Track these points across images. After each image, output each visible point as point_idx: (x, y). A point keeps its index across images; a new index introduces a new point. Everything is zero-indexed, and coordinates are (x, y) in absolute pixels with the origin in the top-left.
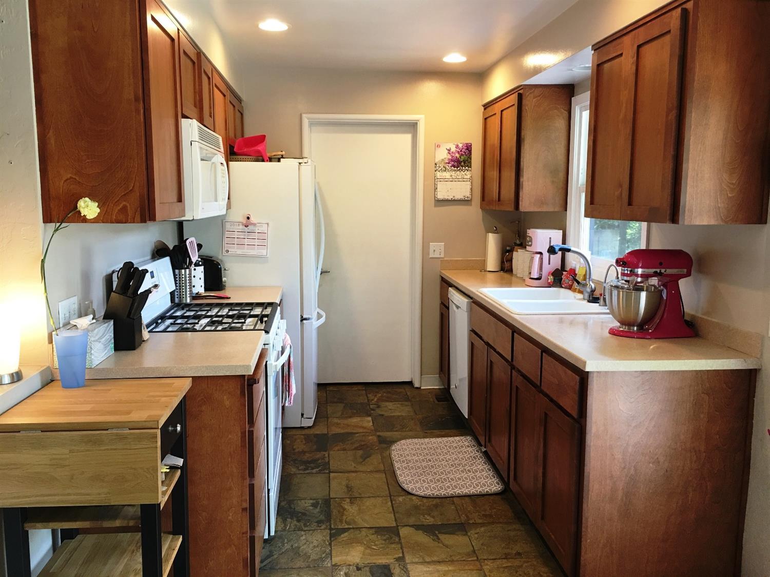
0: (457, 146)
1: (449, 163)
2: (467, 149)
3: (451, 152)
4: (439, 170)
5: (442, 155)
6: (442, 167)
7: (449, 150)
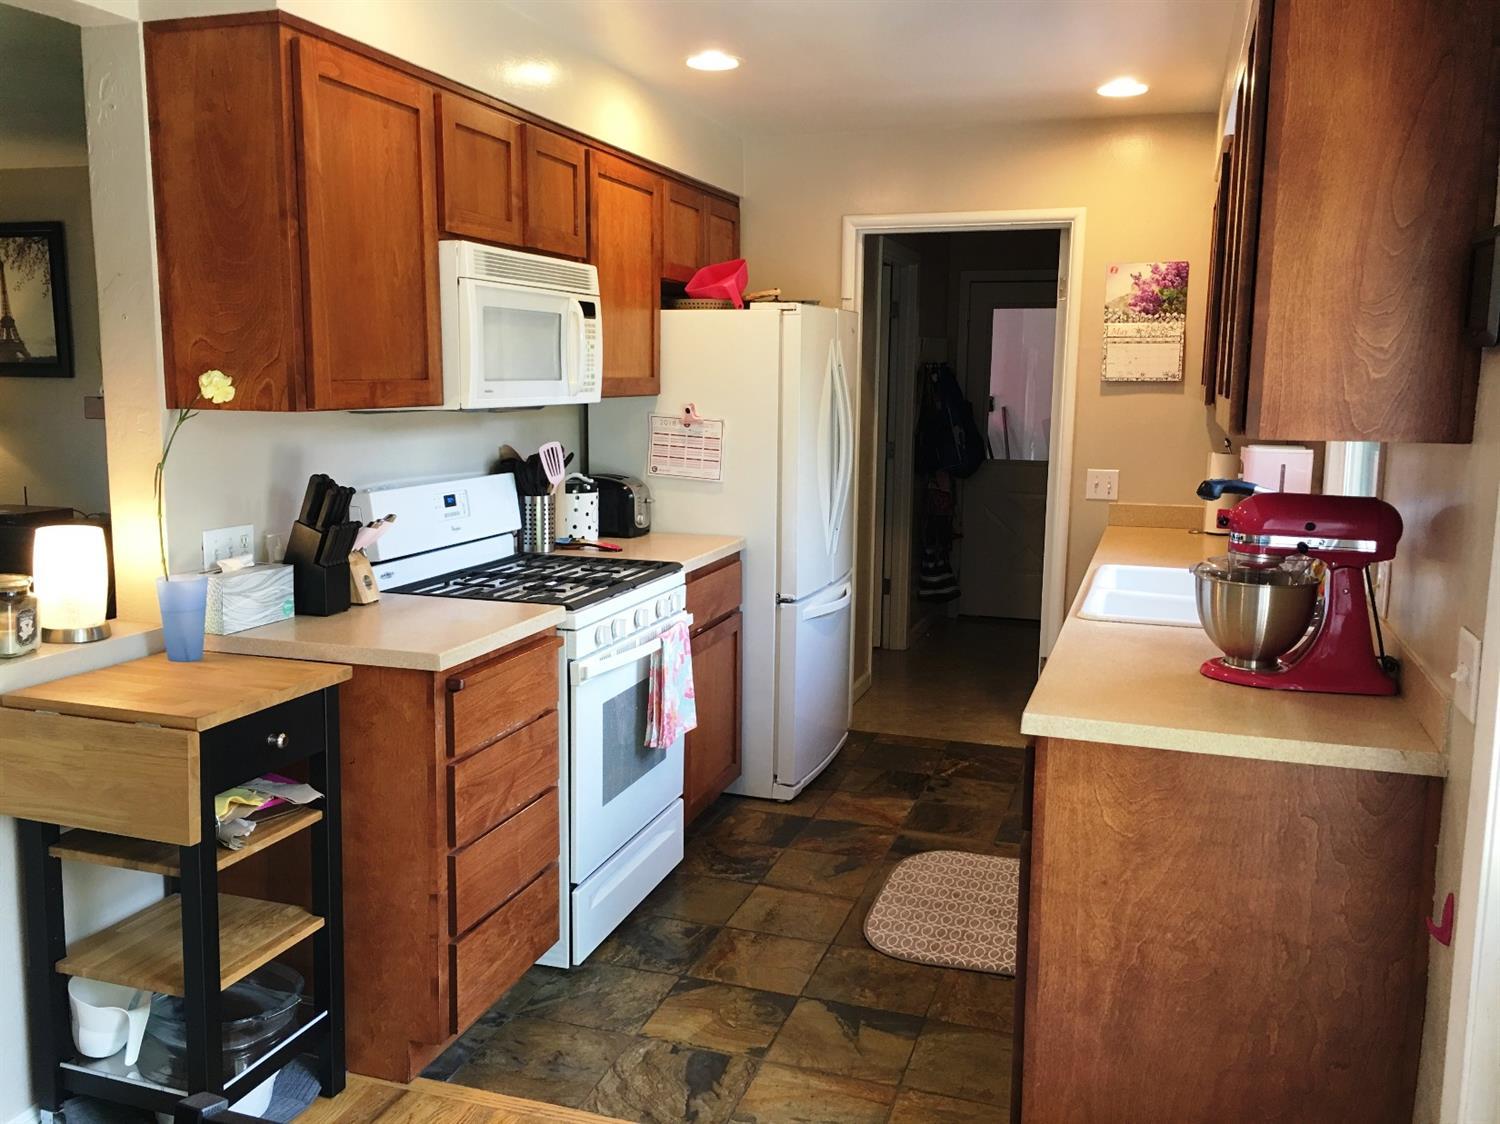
0: (1155, 270)
1: (1135, 305)
2: (1178, 275)
3: (1141, 282)
4: (1113, 319)
5: (1122, 288)
6: (1120, 313)
7: (1137, 278)
